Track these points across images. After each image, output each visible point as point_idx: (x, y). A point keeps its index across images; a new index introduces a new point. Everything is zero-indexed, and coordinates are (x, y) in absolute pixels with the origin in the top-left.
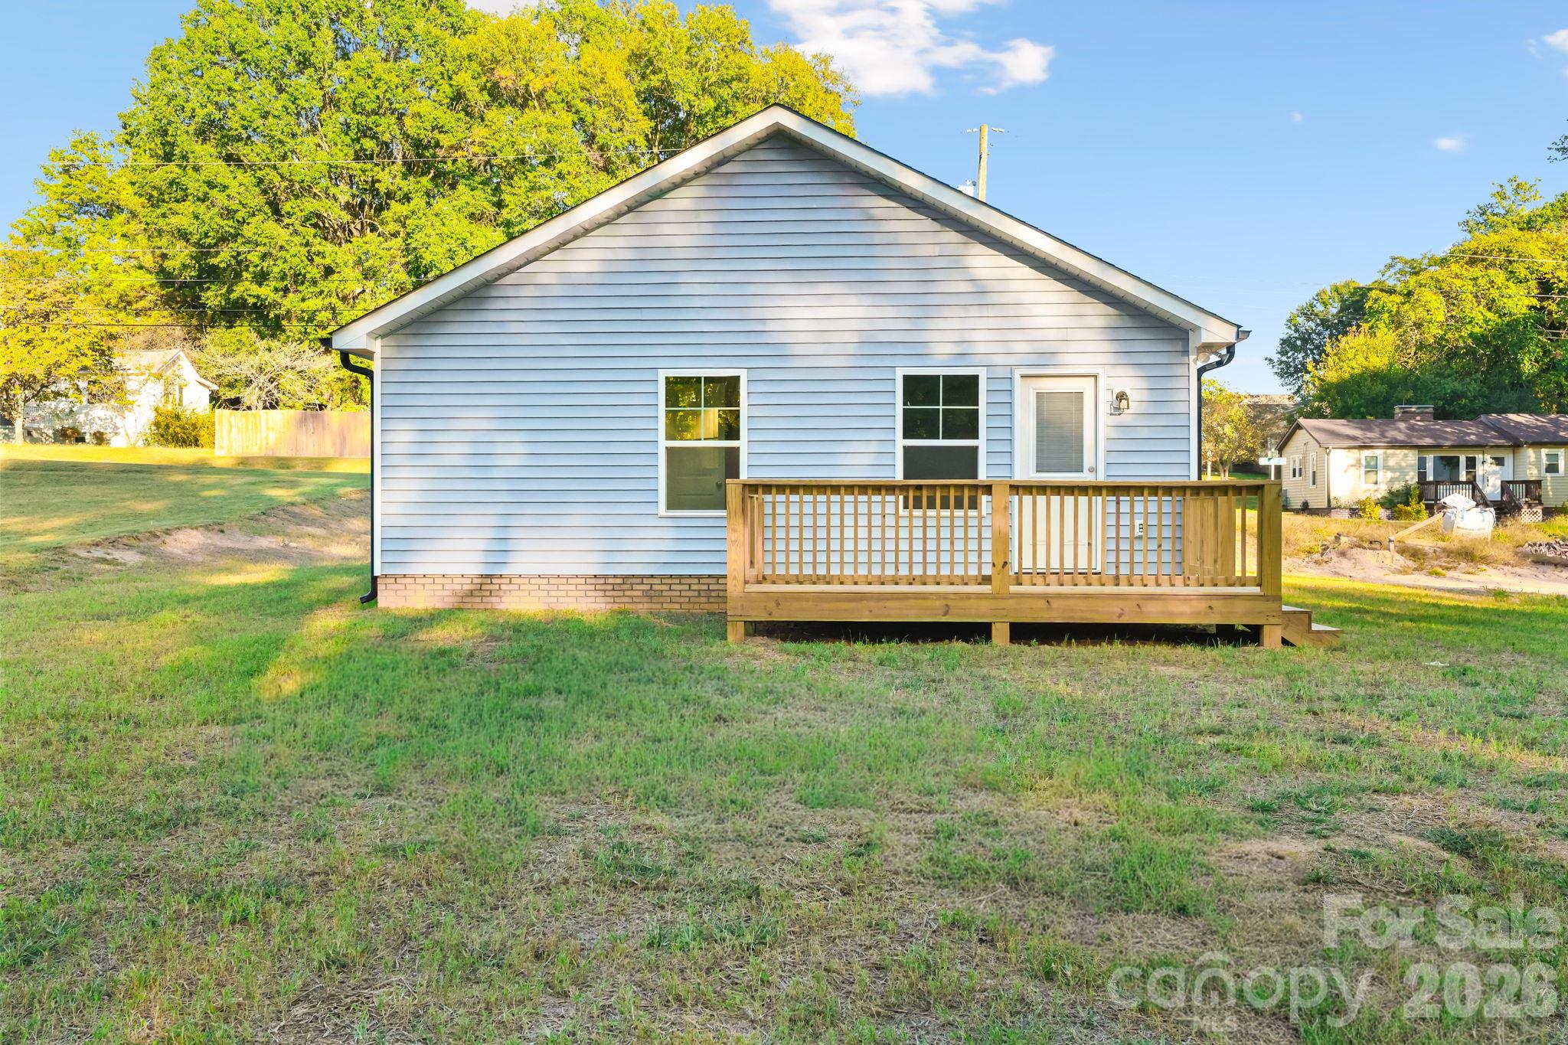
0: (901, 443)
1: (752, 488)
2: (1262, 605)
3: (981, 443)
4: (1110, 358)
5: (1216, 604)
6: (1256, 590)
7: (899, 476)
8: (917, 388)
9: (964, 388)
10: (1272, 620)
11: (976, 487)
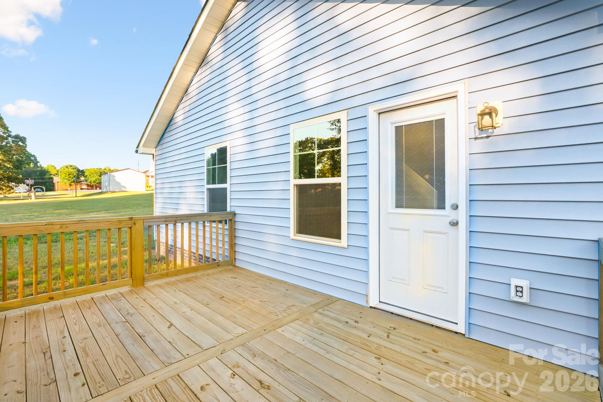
0: (293, 182)
3: (343, 180)
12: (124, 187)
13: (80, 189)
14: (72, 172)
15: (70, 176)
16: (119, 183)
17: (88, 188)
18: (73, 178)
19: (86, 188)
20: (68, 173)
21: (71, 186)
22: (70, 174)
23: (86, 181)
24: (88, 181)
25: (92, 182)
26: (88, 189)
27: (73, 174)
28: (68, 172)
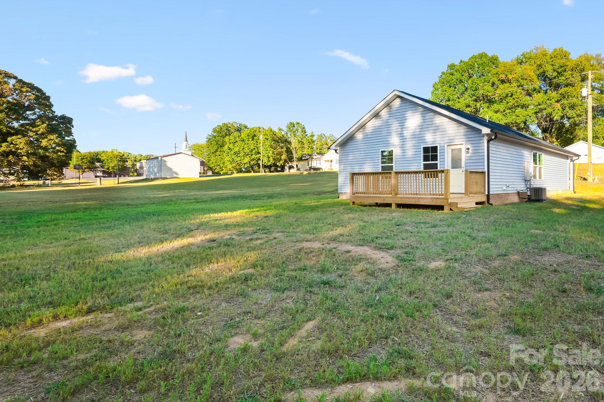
0: (423, 163)
1: (396, 173)
2: (443, 201)
3: (438, 162)
4: (465, 140)
5: (434, 200)
6: (443, 197)
7: (422, 169)
8: (426, 150)
9: (435, 149)
10: (446, 204)
11: (437, 171)
12: (176, 173)
13: (94, 176)
14: (85, 156)
15: (84, 160)
16: (171, 169)
17: (104, 175)
18: (86, 163)
19: (102, 175)
20: (80, 158)
21: (84, 173)
22: (83, 159)
23: (102, 167)
24: (105, 168)
25: (110, 168)
26: (105, 177)
27: (87, 158)
28: (81, 156)
